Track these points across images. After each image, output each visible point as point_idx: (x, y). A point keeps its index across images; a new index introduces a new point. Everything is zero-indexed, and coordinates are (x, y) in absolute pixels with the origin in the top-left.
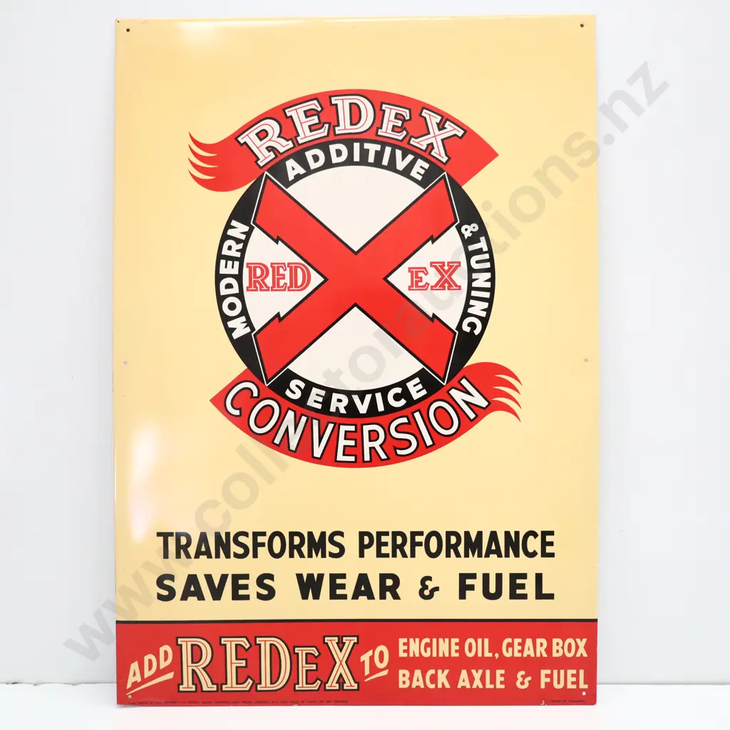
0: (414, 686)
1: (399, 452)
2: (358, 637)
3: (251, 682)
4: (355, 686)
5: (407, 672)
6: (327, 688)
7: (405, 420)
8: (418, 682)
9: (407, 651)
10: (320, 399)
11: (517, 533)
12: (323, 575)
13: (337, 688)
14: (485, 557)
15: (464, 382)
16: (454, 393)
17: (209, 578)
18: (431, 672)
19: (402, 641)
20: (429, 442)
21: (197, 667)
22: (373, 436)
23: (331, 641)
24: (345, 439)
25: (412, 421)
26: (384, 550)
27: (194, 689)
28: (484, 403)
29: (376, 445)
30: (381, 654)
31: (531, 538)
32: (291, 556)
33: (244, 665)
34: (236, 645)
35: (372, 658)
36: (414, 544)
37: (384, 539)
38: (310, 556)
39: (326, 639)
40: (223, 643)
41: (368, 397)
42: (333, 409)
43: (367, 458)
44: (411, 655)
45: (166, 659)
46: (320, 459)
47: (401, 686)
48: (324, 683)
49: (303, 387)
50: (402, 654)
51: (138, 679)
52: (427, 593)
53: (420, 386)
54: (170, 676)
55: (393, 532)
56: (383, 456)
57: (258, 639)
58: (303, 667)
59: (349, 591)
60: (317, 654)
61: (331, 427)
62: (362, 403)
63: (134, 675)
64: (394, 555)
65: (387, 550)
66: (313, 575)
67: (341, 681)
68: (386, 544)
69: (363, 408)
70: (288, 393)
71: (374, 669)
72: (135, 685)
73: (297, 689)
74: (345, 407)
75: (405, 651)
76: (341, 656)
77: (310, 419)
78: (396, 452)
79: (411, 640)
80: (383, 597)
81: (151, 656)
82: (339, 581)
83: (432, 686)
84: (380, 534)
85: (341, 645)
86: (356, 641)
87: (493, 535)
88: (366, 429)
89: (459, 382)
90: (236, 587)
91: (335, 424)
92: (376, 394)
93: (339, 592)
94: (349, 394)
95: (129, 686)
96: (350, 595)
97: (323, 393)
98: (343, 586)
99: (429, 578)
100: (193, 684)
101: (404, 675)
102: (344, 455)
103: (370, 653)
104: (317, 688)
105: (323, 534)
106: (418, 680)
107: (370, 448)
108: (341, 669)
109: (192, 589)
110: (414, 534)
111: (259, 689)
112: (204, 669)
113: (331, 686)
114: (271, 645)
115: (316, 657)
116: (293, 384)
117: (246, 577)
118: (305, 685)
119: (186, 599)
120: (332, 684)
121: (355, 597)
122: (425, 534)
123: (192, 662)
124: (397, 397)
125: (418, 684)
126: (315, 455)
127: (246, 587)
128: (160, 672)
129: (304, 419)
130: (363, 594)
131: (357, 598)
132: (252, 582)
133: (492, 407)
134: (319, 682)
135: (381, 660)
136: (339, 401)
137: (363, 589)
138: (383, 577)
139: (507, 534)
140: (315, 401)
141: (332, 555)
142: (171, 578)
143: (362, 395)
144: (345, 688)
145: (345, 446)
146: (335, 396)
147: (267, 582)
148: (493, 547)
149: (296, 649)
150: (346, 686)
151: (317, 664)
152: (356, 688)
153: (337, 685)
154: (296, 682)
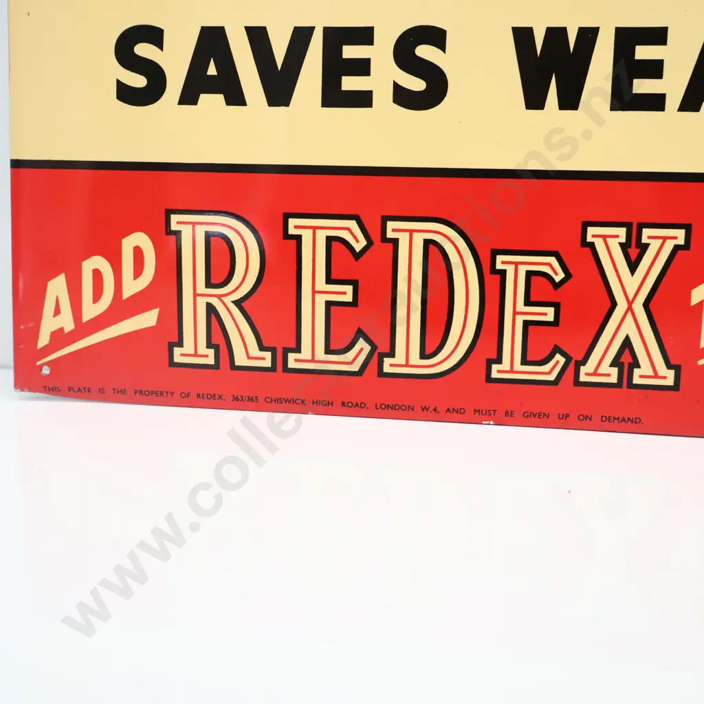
2: (688, 228)
3: (367, 348)
4: (669, 378)
6: (583, 378)
12: (595, 31)
13: (613, 379)
17: (258, 37)
21: (219, 297)
23: (604, 237)
27: (211, 360)
33: (348, 298)
34: (329, 240)
39: (591, 231)
40: (292, 231)
45: (138, 270)
48: (575, 363)
51: (66, 322)
54: (148, 319)
57: (391, 225)
58: (515, 313)
59: (674, 83)
60: (559, 276)
63: (57, 311)
66: (563, 31)
67: (626, 358)
72: (59, 338)
73: (494, 375)
76: (630, 287)
81: (97, 262)
82: (643, 52)
85: (634, 252)
86: (681, 241)
90: (335, 67)
93: (641, 86)
95: (43, 340)
96: (674, 98)
98: (654, 69)
100: (209, 346)
104: (552, 377)
108: (629, 325)
109: (212, 70)
111: (387, 369)
112: (238, 303)
113: (595, 374)
114: (427, 243)
115: (557, 286)
117: (364, 36)
118: (518, 366)
119: (194, 102)
120: (599, 367)
121: (691, 102)
123: (209, 284)
127: (362, 68)
128: (122, 308)
131: (696, 109)
132: (381, 53)
134: (560, 359)
142: (154, 35)
144: (637, 380)
147: (425, 52)
149: (500, 258)
150: (641, 377)
151: (557, 306)
152: (670, 381)
153: (615, 371)
154: (494, 356)
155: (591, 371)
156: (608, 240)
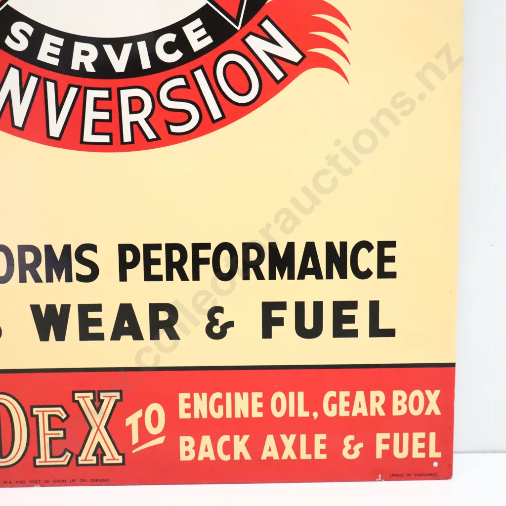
0: (201, 458)
1: (174, 129)
2: (120, 392)
4: (120, 459)
5: (191, 440)
6: (80, 462)
7: (181, 82)
8: (207, 452)
9: (191, 411)
10: (57, 51)
11: (344, 245)
12: (69, 306)
13: (94, 462)
14: (298, 278)
15: (267, 25)
16: (252, 41)
18: (226, 438)
19: (183, 396)
20: (217, 114)
22: (136, 105)
23: (83, 398)
24: (95, 109)
25: (192, 84)
26: (155, 270)
28: (296, 57)
29: (140, 118)
30: (155, 415)
31: (363, 251)
32: (23, 279)
35: (141, 421)
36: (198, 262)
37: (154, 254)
38: (49, 279)
39: (77, 395)
41: (127, 48)
42: (75, 66)
43: (127, 138)
44: (197, 416)
46: (58, 139)
47: (183, 457)
48: (75, 456)
49: (30, 34)
50: (183, 415)
52: (216, 330)
53: (203, 32)
55: (167, 245)
56: (151, 135)
58: (45, 434)
59: (107, 328)
60: (64, 416)
61: (73, 91)
62: (118, 55)
64: (170, 277)
65: (158, 270)
66: (54, 306)
67: (99, 452)
68: (157, 262)
69: (119, 65)
70: (8, 41)
71: (145, 436)
73: (38, 464)
74: (93, 63)
75: (187, 411)
76: (98, 419)
77: (42, 80)
78: (169, 129)
79: (196, 395)
80: (154, 336)
82: (92, 315)
83: (226, 458)
84: (148, 248)
85: (97, 404)
86: (118, 398)
87: (310, 248)
88: (125, 95)
89: (260, 25)
91: (79, 87)
92: (139, 43)
93: (92, 330)
94: (98, 43)
96: (108, 334)
97: (60, 41)
98: (98, 322)
99: (220, 309)
101: (187, 444)
102: (94, 133)
103: (139, 414)
104: (65, 463)
105: (67, 248)
106: (206, 450)
107: (132, 124)
108: (99, 436)
110: (196, 247)
113: (85, 460)
115: (63, 421)
116: (16, 28)
118: (48, 459)
120: (87, 457)
121: (116, 336)
122: (213, 247)
124: (169, 48)
125: (207, 455)
126: (51, 135)
129: (33, 81)
130: (126, 332)
131: (119, 339)
133: (308, 61)
134: (68, 455)
135: (155, 423)
136: (85, 53)
137: (126, 325)
138: (155, 309)
139: (330, 246)
140: (49, 54)
141: (81, 278)
143: (118, 44)
144: (105, 462)
145: (95, 121)
146: (78, 47)
148: (310, 265)
149: (35, 410)
150: (107, 460)
151: (64, 430)
152: (120, 461)
153: (95, 458)
154: (37, 455)
155: (84, 458)
156: (85, 399)
